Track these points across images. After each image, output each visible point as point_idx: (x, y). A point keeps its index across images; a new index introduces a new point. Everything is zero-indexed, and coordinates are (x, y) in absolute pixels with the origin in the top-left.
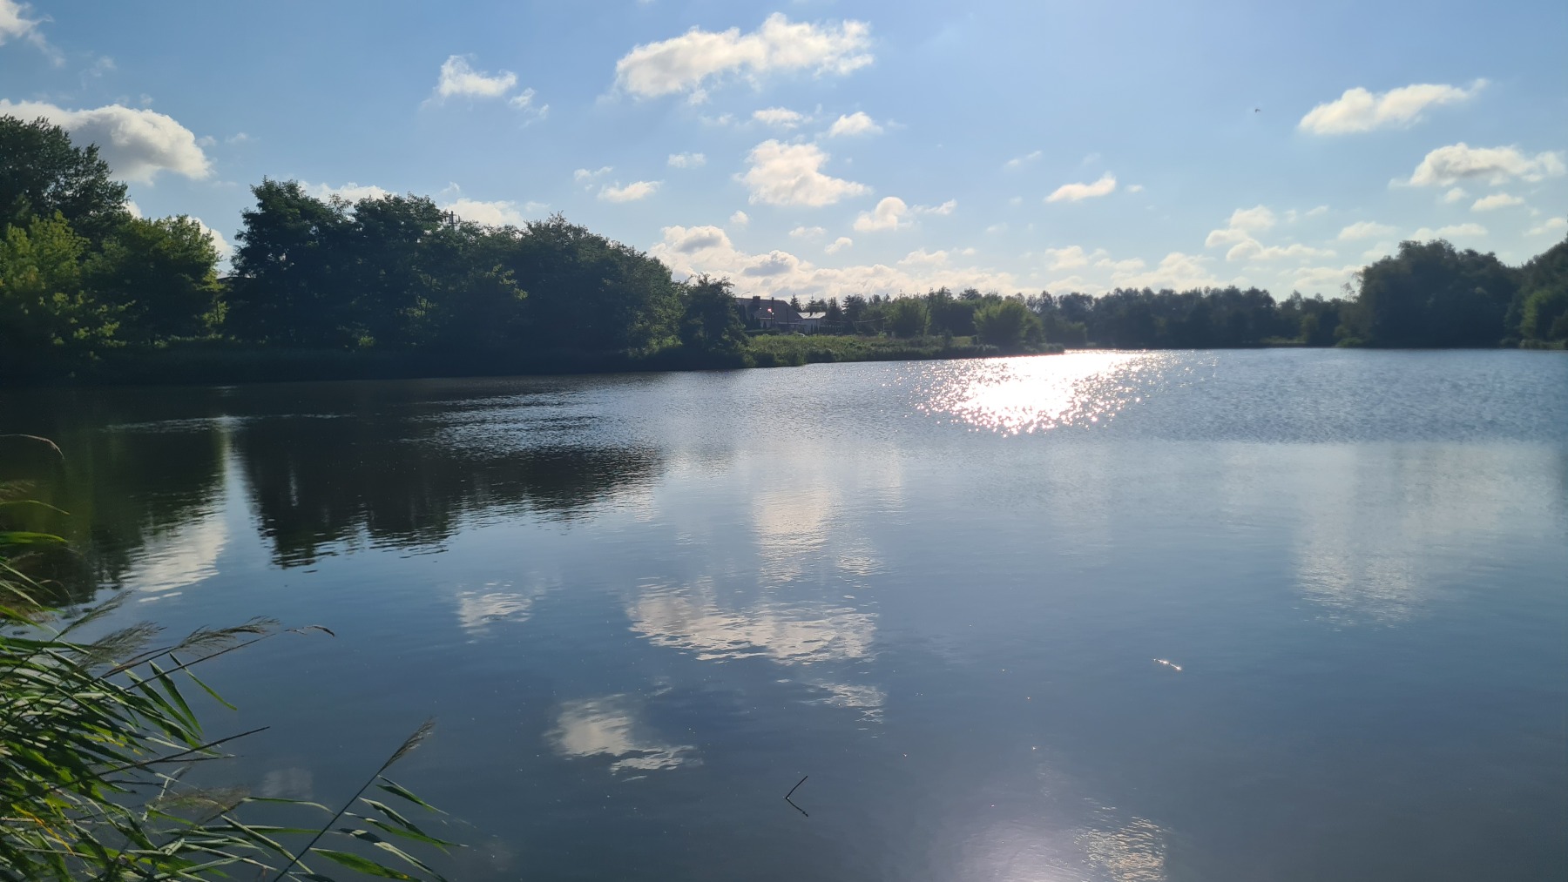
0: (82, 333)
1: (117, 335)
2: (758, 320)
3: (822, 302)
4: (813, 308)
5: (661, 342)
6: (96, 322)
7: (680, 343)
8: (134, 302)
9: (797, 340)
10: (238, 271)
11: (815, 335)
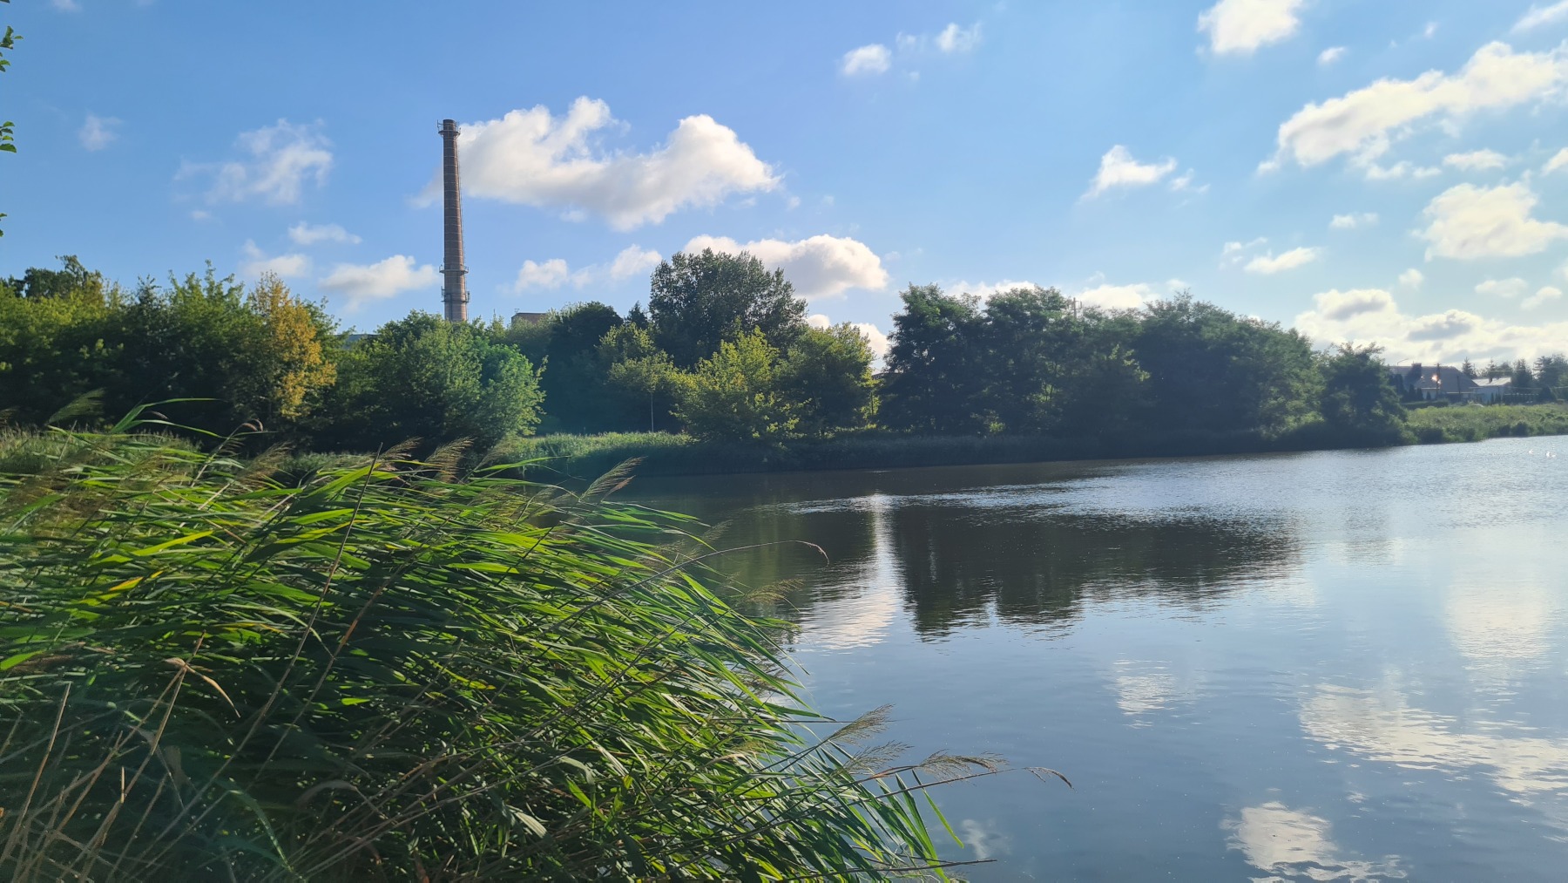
0: (773, 427)
1: (797, 429)
2: (1420, 391)
3: (1505, 366)
4: (1493, 373)
5: (1299, 419)
6: (782, 418)
7: (1321, 419)
8: (810, 399)
9: (1474, 412)
10: (889, 367)
11: (1497, 405)
